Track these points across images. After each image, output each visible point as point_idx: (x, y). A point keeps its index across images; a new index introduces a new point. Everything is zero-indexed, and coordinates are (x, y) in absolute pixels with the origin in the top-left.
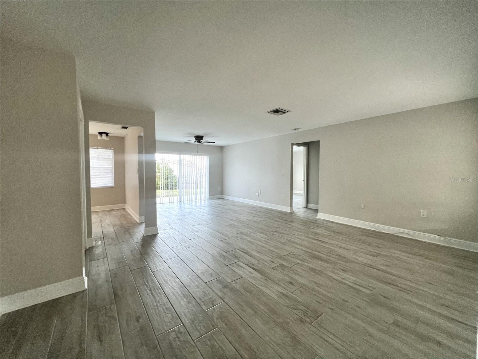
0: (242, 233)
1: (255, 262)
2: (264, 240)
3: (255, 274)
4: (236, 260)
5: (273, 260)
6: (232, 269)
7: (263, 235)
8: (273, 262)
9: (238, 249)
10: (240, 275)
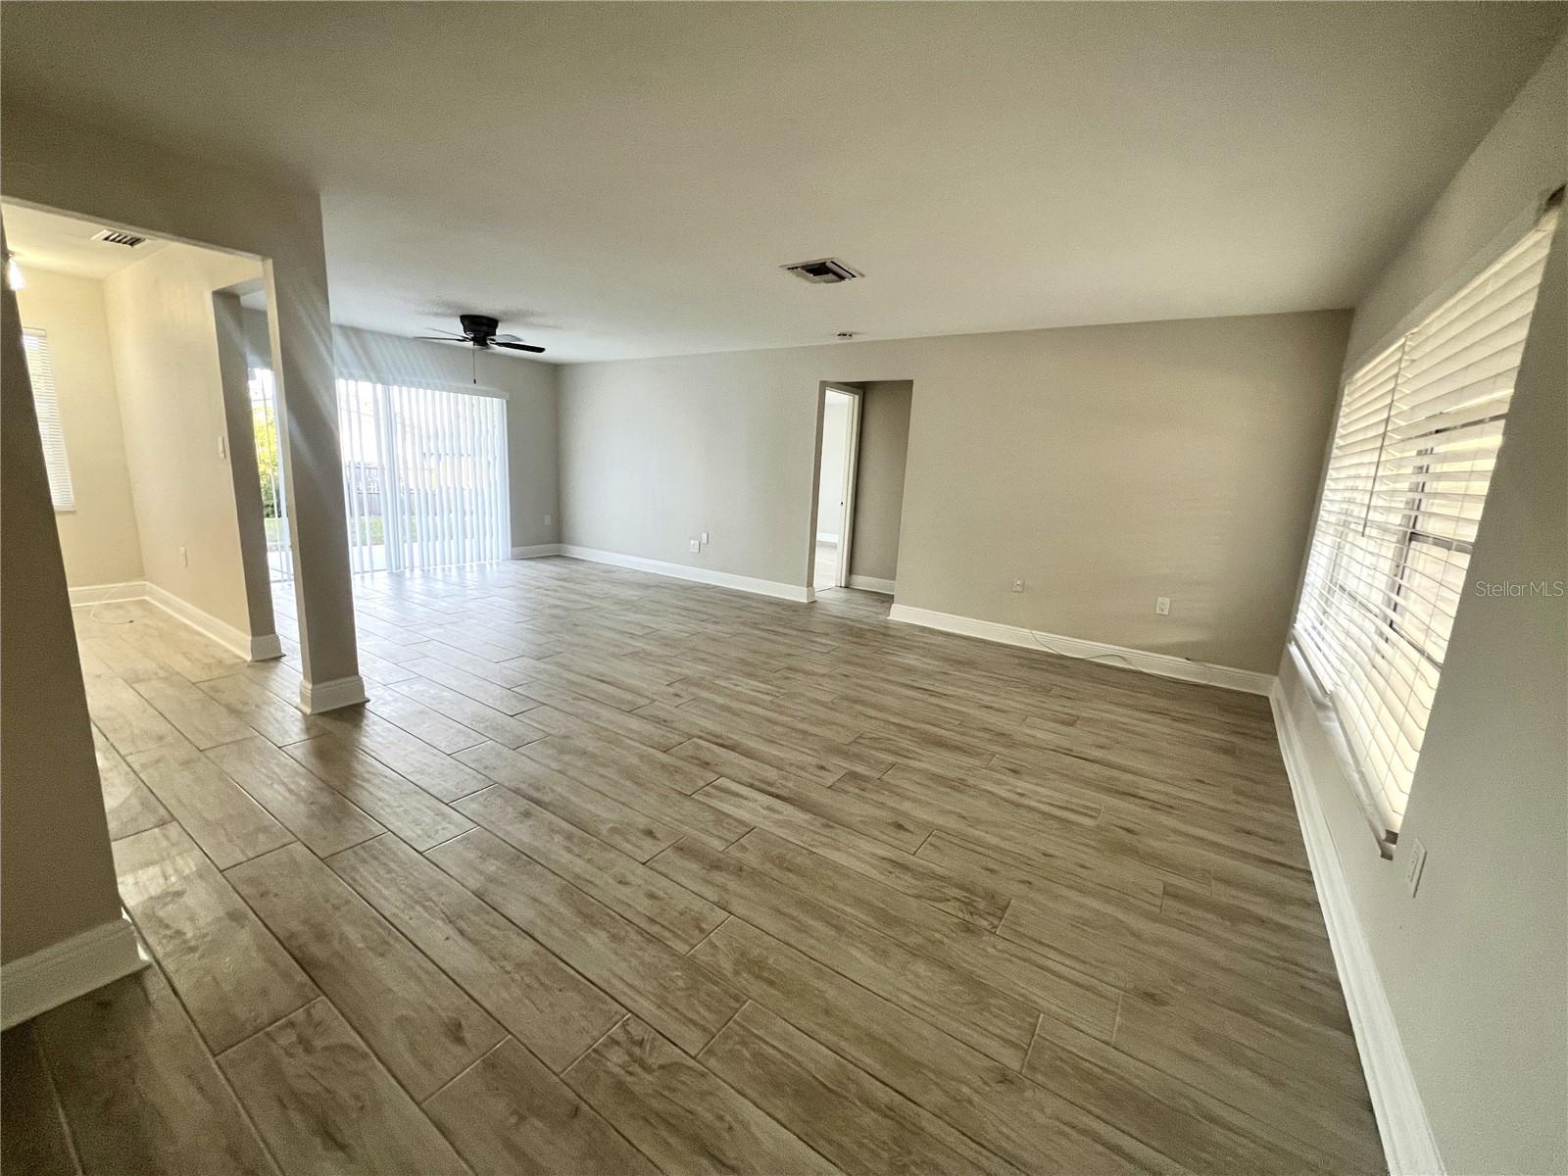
1: (772, 774)
3: (788, 810)
5: (823, 764)
8: (822, 768)
10: (741, 822)
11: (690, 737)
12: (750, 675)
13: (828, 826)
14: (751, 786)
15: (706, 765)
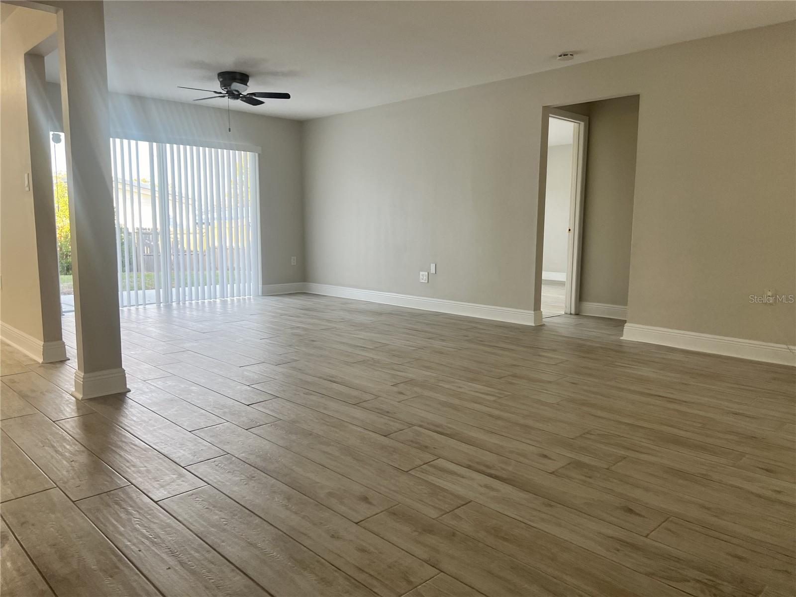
0: (410, 382)
1: (489, 458)
2: (492, 398)
3: (506, 489)
4: (428, 457)
5: (545, 453)
6: (426, 481)
7: (482, 387)
8: (545, 456)
9: (421, 426)
10: (458, 497)
11: (411, 425)
12: (472, 380)
13: (551, 506)
14: (469, 467)
15: (424, 448)
